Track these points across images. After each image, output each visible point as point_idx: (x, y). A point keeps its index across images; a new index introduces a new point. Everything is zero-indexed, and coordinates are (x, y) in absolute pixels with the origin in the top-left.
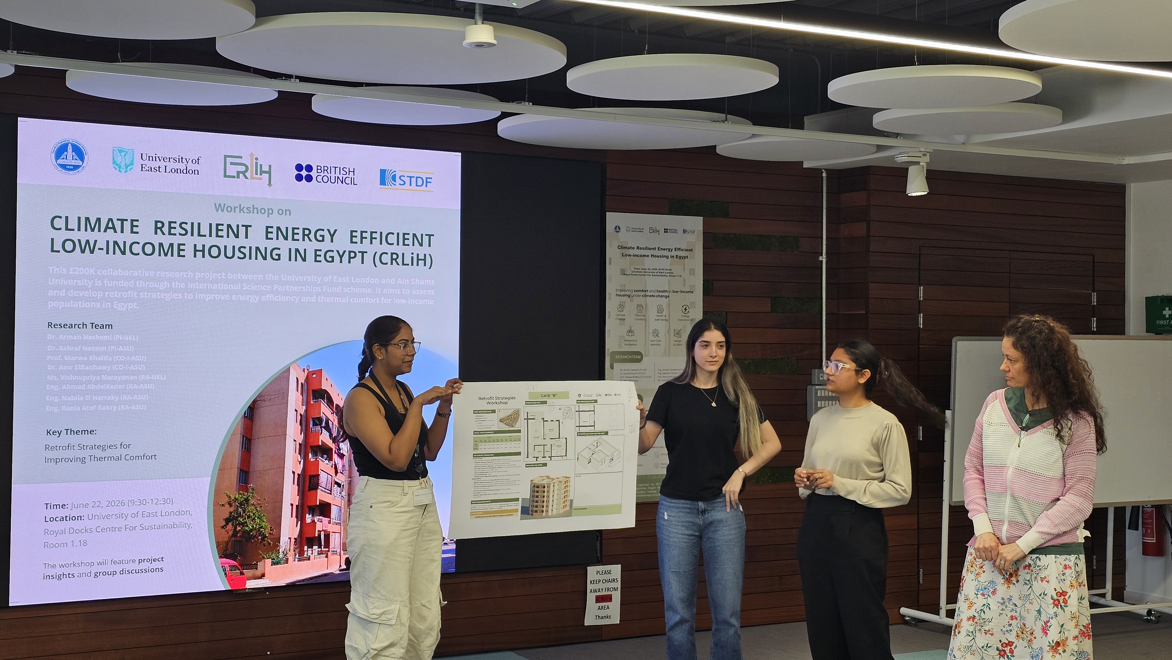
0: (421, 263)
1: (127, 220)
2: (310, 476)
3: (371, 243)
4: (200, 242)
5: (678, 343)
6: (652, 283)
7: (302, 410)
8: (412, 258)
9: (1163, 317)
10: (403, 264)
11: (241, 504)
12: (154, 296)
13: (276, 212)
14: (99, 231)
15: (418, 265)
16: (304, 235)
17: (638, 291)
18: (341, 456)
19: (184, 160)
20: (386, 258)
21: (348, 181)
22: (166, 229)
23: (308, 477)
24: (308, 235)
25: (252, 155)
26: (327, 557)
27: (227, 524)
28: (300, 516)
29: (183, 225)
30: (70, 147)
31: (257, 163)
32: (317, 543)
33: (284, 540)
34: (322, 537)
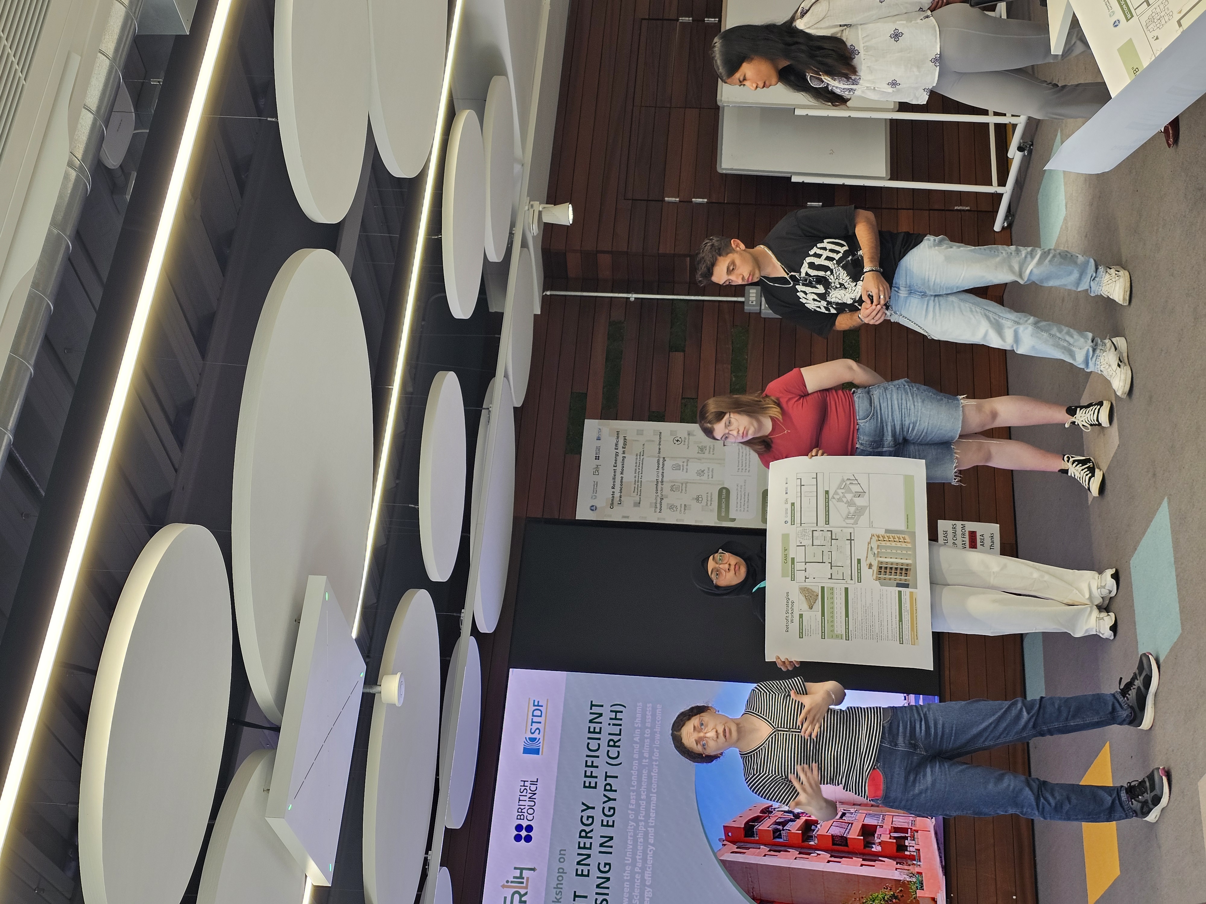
0: (619, 716)
2: (834, 844)
3: (597, 767)
5: (711, 450)
6: (650, 475)
7: (764, 849)
8: (614, 725)
10: (620, 735)
13: (561, 865)
15: (621, 719)
16: (586, 837)
17: (657, 490)
20: (613, 752)
21: (533, 788)
23: (834, 846)
24: (587, 833)
25: (503, 886)
26: (917, 831)
28: (874, 857)
31: (512, 882)
32: (902, 840)
33: (897, 875)
34: (896, 835)
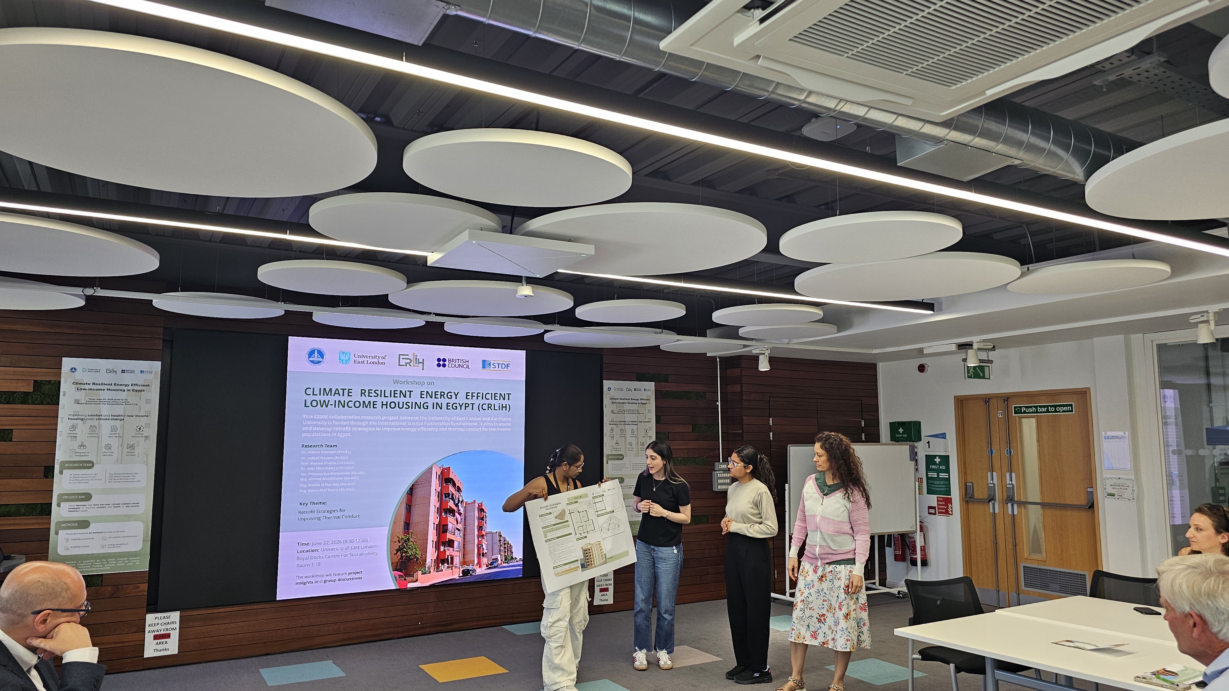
0: (504, 409)
1: (346, 389)
2: (443, 525)
3: (477, 399)
4: (385, 400)
6: (628, 417)
7: (439, 489)
8: (500, 406)
9: (899, 433)
10: (494, 410)
11: (405, 541)
12: (360, 429)
13: (426, 383)
14: (331, 395)
15: (502, 410)
16: (441, 395)
17: (620, 422)
18: (460, 514)
19: (377, 357)
20: (485, 407)
21: (465, 366)
22: (367, 394)
23: (442, 526)
24: (443, 395)
25: (414, 354)
26: (452, 569)
27: (397, 552)
28: (437, 548)
29: (376, 392)
30: (316, 351)
31: (416, 358)
32: (446, 562)
33: (428, 560)
34: (449, 559)
